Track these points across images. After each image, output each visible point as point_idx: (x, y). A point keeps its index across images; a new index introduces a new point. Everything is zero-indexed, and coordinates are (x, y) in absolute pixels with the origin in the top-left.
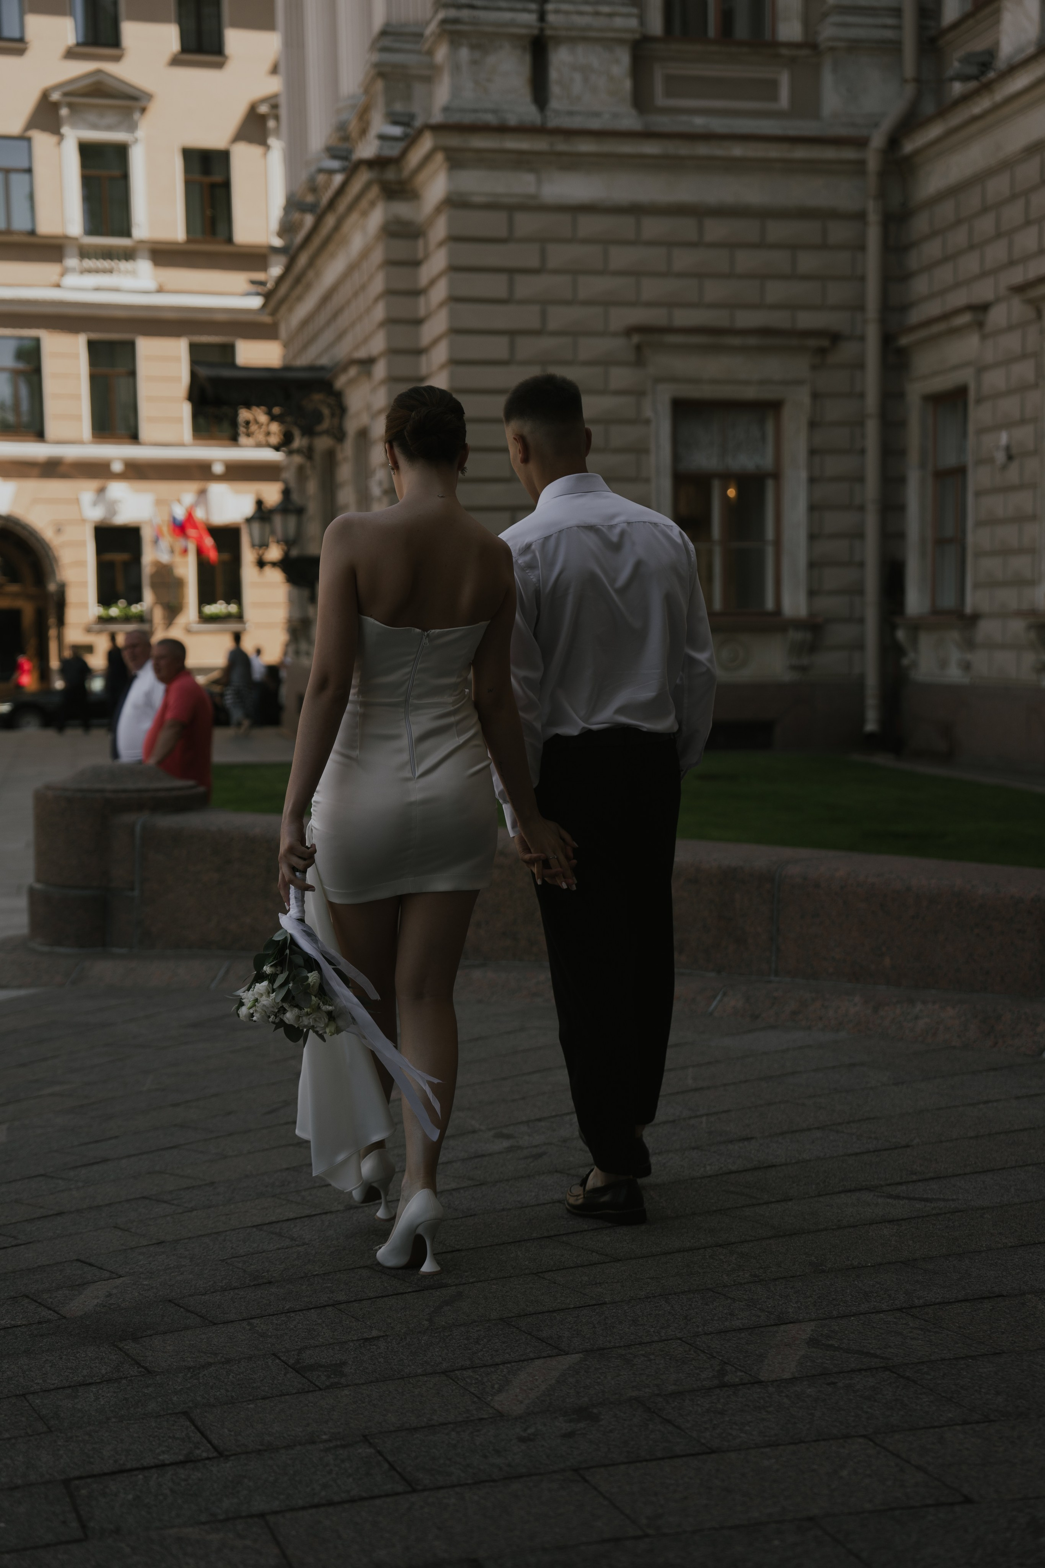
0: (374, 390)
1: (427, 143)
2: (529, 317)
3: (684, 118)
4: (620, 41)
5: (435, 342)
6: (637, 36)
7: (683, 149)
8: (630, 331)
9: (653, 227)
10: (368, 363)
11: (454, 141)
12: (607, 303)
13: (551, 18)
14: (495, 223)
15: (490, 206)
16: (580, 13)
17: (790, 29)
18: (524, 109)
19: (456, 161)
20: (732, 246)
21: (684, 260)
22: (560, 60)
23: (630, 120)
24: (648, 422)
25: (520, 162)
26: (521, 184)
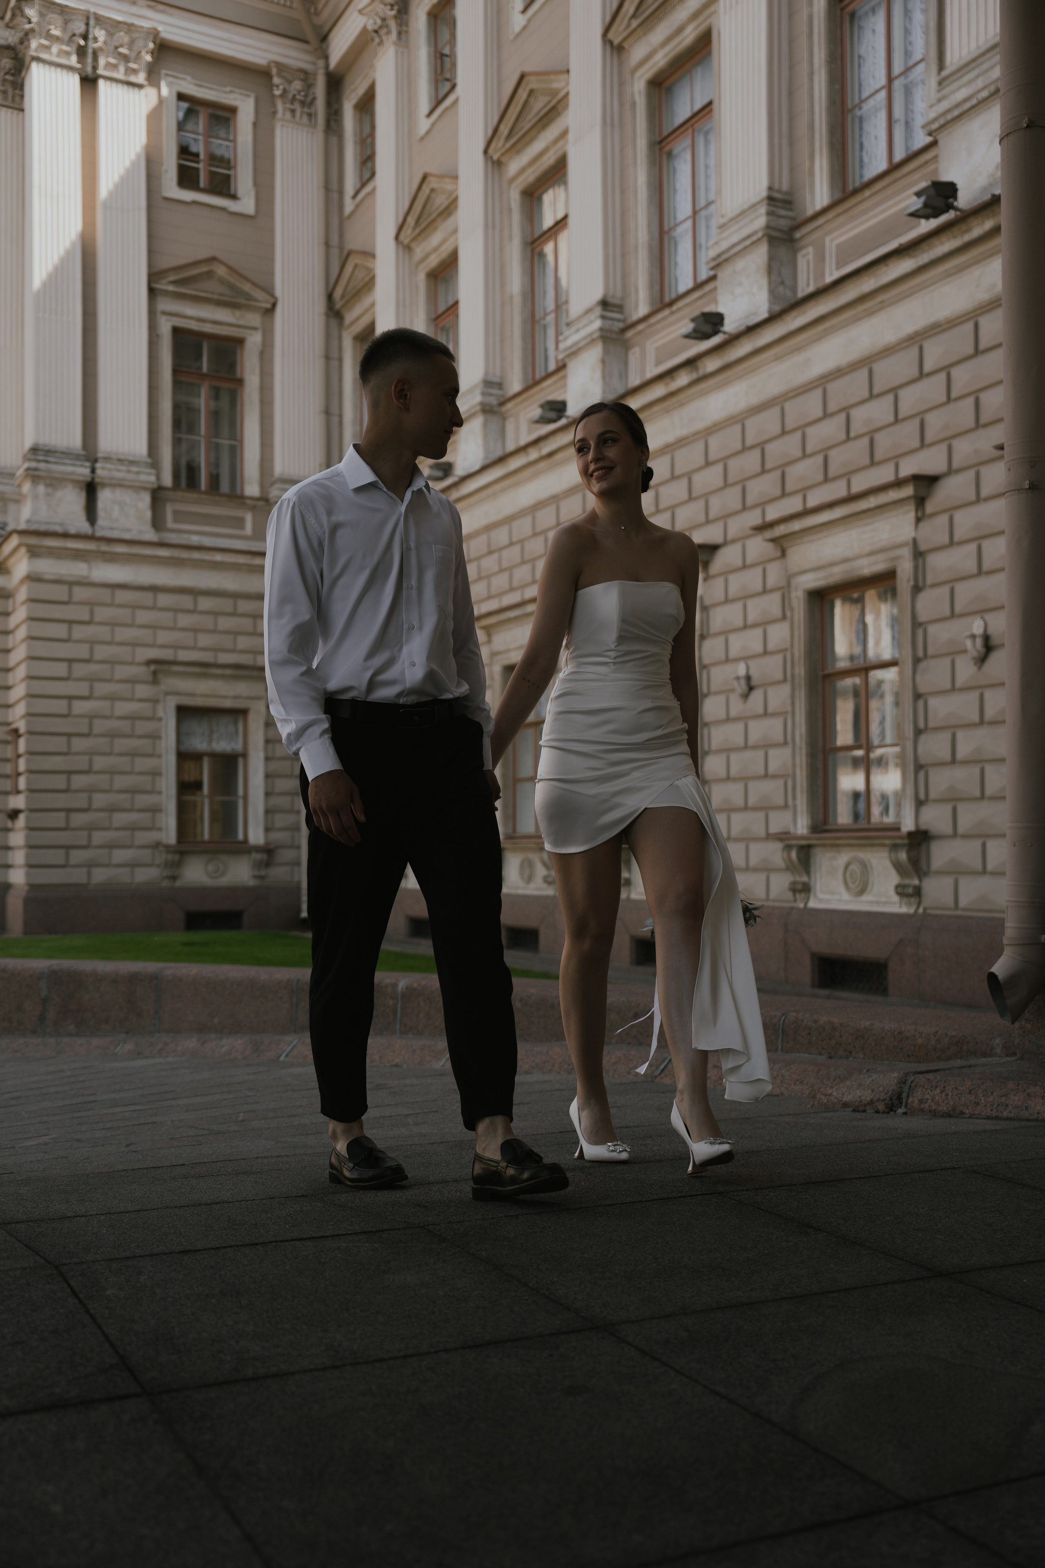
1: (14, 541)
2: (82, 651)
3: (186, 536)
4: (145, 489)
5: (18, 664)
6: (155, 486)
7: (184, 554)
8: (149, 662)
9: (164, 600)
11: (33, 541)
12: (134, 644)
13: (99, 472)
14: (60, 593)
15: (57, 582)
16: (118, 470)
17: (252, 489)
18: (80, 524)
19: (34, 553)
20: (216, 614)
21: (184, 620)
22: (104, 497)
23: (150, 535)
24: (160, 719)
25: (78, 555)
26: (77, 569)
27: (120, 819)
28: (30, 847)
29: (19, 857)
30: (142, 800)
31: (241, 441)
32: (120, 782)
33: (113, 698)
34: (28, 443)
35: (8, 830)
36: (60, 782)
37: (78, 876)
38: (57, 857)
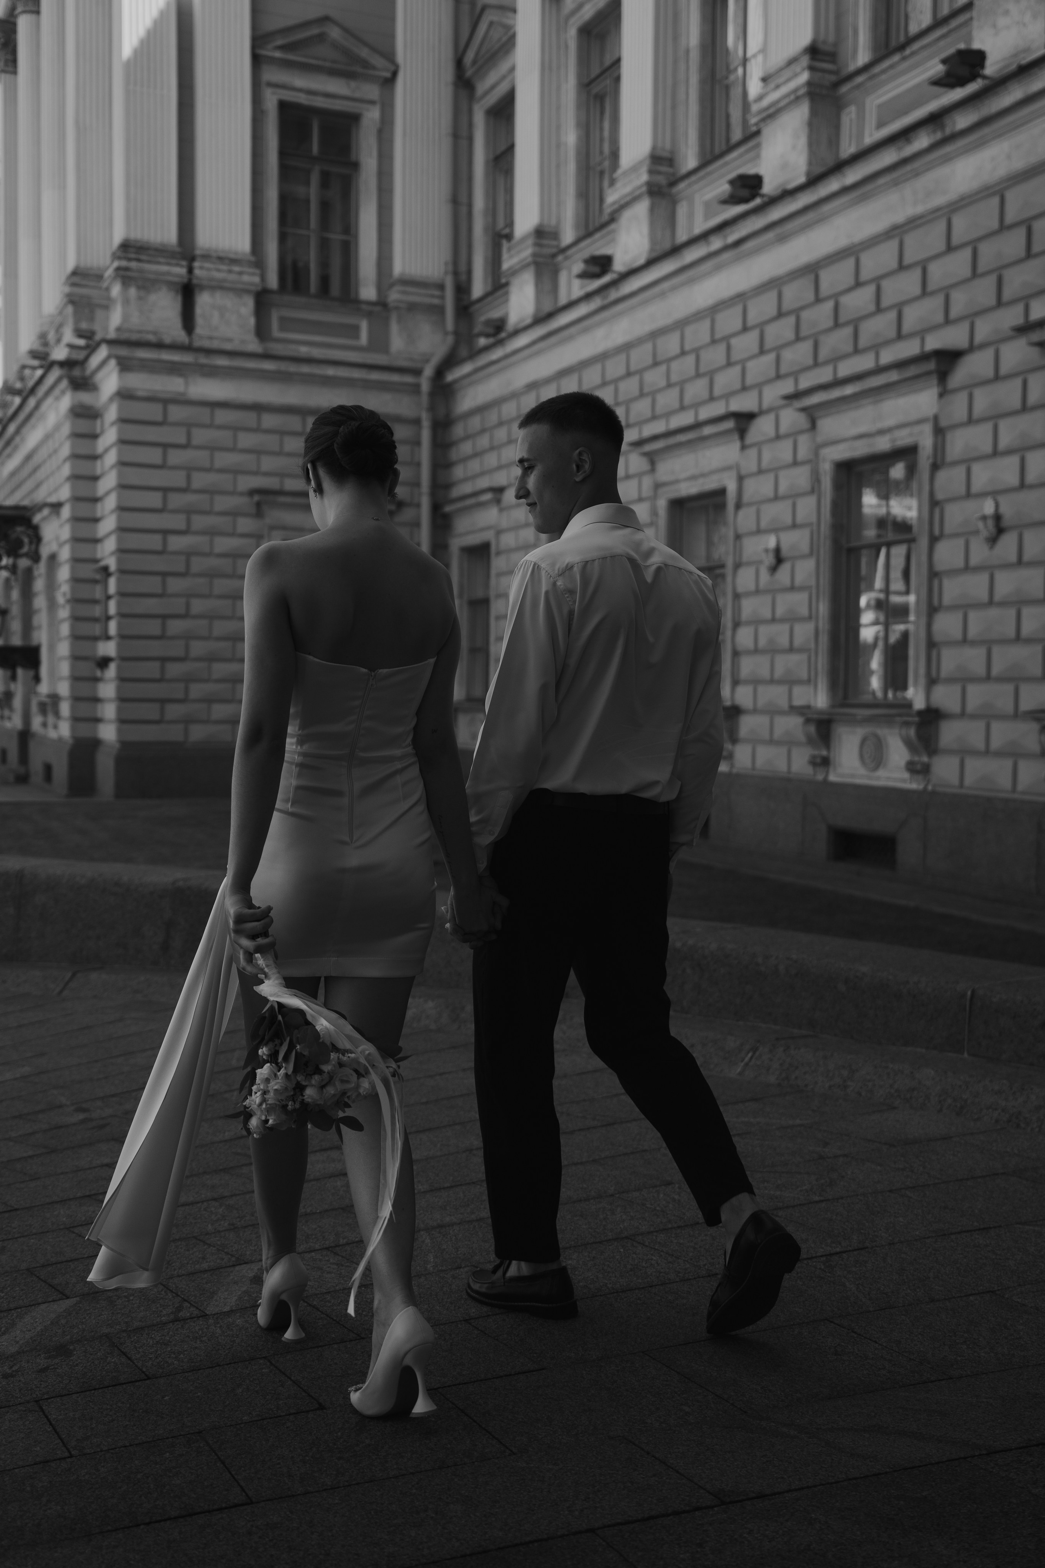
0: (61, 526)
1: (103, 352)
2: (177, 479)
3: (293, 347)
4: (247, 291)
5: (108, 493)
6: (259, 288)
7: (292, 368)
8: (252, 492)
9: (269, 420)
10: (56, 507)
11: (123, 352)
12: (236, 472)
13: (197, 272)
14: (154, 411)
15: (151, 399)
16: (219, 270)
17: (368, 292)
18: (175, 332)
19: (125, 366)
22: (204, 301)
23: (253, 345)
25: (174, 369)
26: (173, 385)
28: (122, 700)
29: (109, 711)
31: (356, 237)
33: (212, 533)
34: (118, 237)
35: (97, 680)
36: (154, 627)
37: (174, 734)
38: (151, 711)
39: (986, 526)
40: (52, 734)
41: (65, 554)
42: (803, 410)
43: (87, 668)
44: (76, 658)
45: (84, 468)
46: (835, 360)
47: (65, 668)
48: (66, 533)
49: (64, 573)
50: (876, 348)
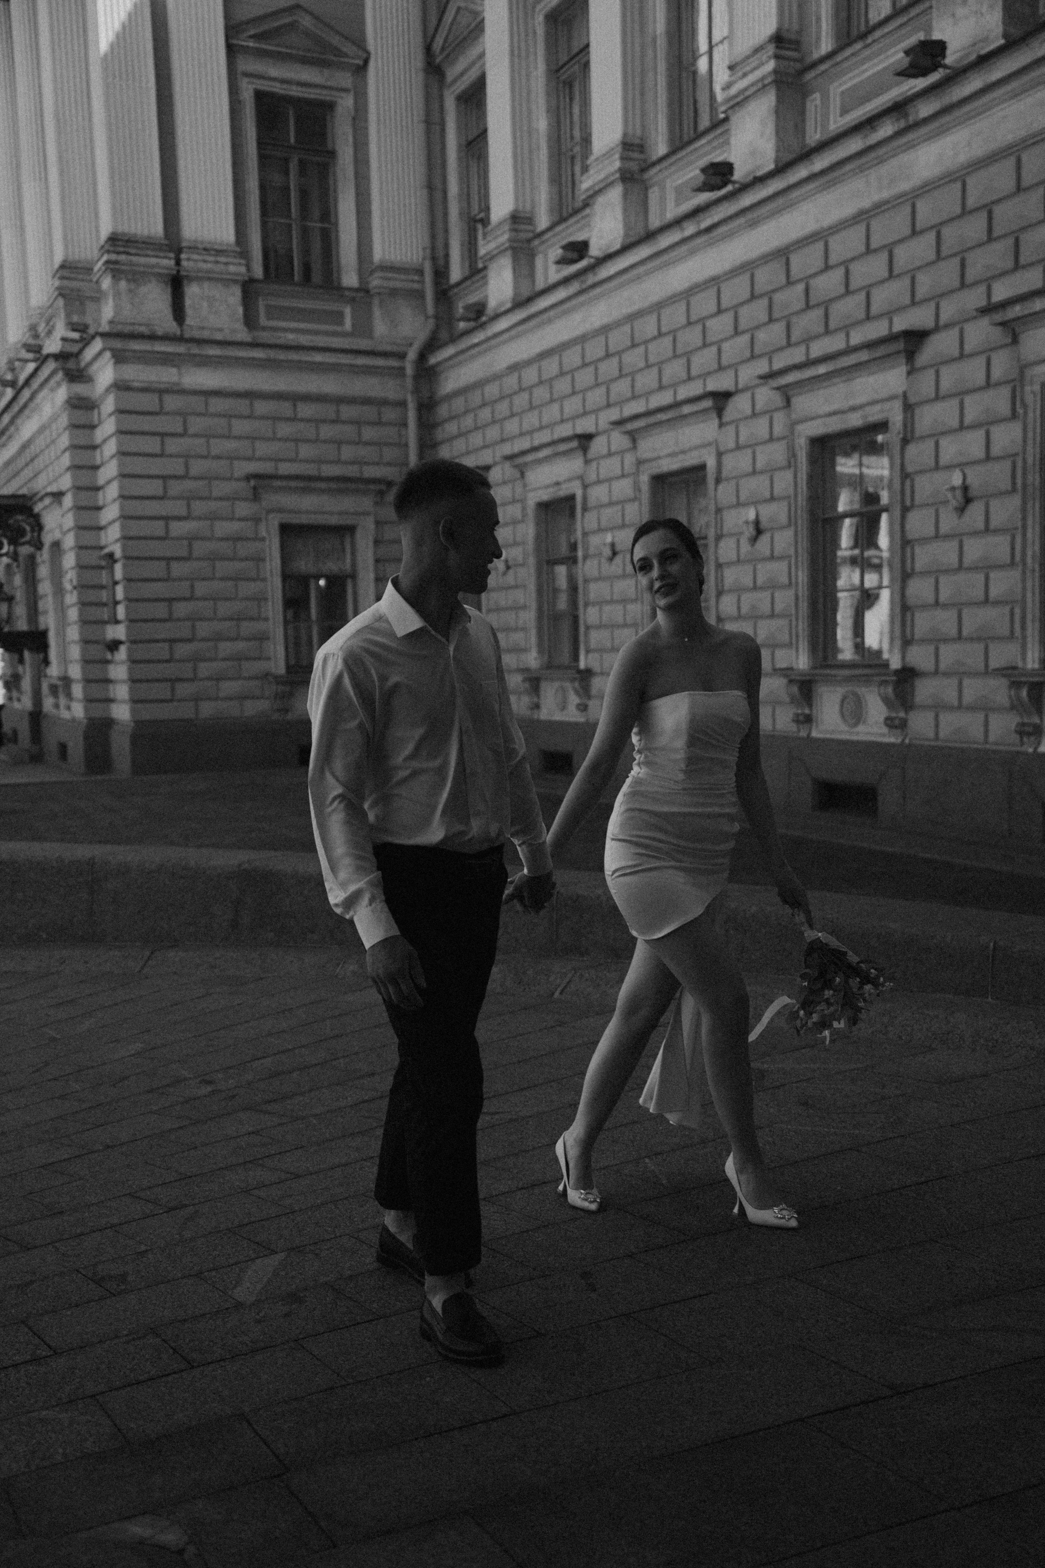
0: (63, 516)
1: (97, 345)
2: (175, 467)
3: (280, 334)
4: (235, 282)
5: (109, 482)
6: (246, 278)
7: (282, 355)
8: (248, 478)
9: (262, 407)
10: (58, 496)
11: (118, 344)
12: (232, 458)
13: (184, 263)
14: (150, 402)
15: (146, 390)
16: (205, 261)
17: (350, 279)
18: (168, 324)
19: (119, 358)
20: (318, 422)
21: (284, 429)
22: (192, 292)
23: (243, 335)
24: (263, 539)
25: (166, 360)
26: (167, 375)
27: (226, 648)
28: (134, 681)
29: (122, 691)
30: (247, 628)
31: (336, 224)
32: (224, 609)
33: (213, 517)
34: (105, 231)
35: (108, 662)
36: (160, 610)
37: (185, 711)
38: (161, 691)
39: (954, 497)
40: (65, 714)
41: (69, 541)
42: (778, 389)
43: (96, 651)
44: (86, 642)
45: (84, 457)
46: (807, 340)
47: (75, 652)
48: (69, 521)
49: (69, 560)
50: (846, 329)
